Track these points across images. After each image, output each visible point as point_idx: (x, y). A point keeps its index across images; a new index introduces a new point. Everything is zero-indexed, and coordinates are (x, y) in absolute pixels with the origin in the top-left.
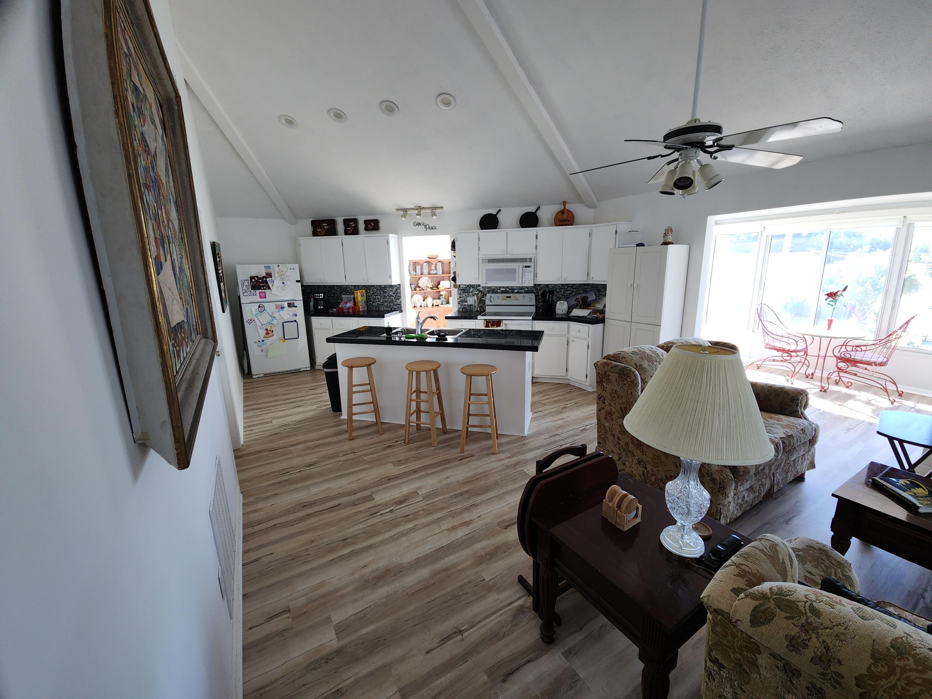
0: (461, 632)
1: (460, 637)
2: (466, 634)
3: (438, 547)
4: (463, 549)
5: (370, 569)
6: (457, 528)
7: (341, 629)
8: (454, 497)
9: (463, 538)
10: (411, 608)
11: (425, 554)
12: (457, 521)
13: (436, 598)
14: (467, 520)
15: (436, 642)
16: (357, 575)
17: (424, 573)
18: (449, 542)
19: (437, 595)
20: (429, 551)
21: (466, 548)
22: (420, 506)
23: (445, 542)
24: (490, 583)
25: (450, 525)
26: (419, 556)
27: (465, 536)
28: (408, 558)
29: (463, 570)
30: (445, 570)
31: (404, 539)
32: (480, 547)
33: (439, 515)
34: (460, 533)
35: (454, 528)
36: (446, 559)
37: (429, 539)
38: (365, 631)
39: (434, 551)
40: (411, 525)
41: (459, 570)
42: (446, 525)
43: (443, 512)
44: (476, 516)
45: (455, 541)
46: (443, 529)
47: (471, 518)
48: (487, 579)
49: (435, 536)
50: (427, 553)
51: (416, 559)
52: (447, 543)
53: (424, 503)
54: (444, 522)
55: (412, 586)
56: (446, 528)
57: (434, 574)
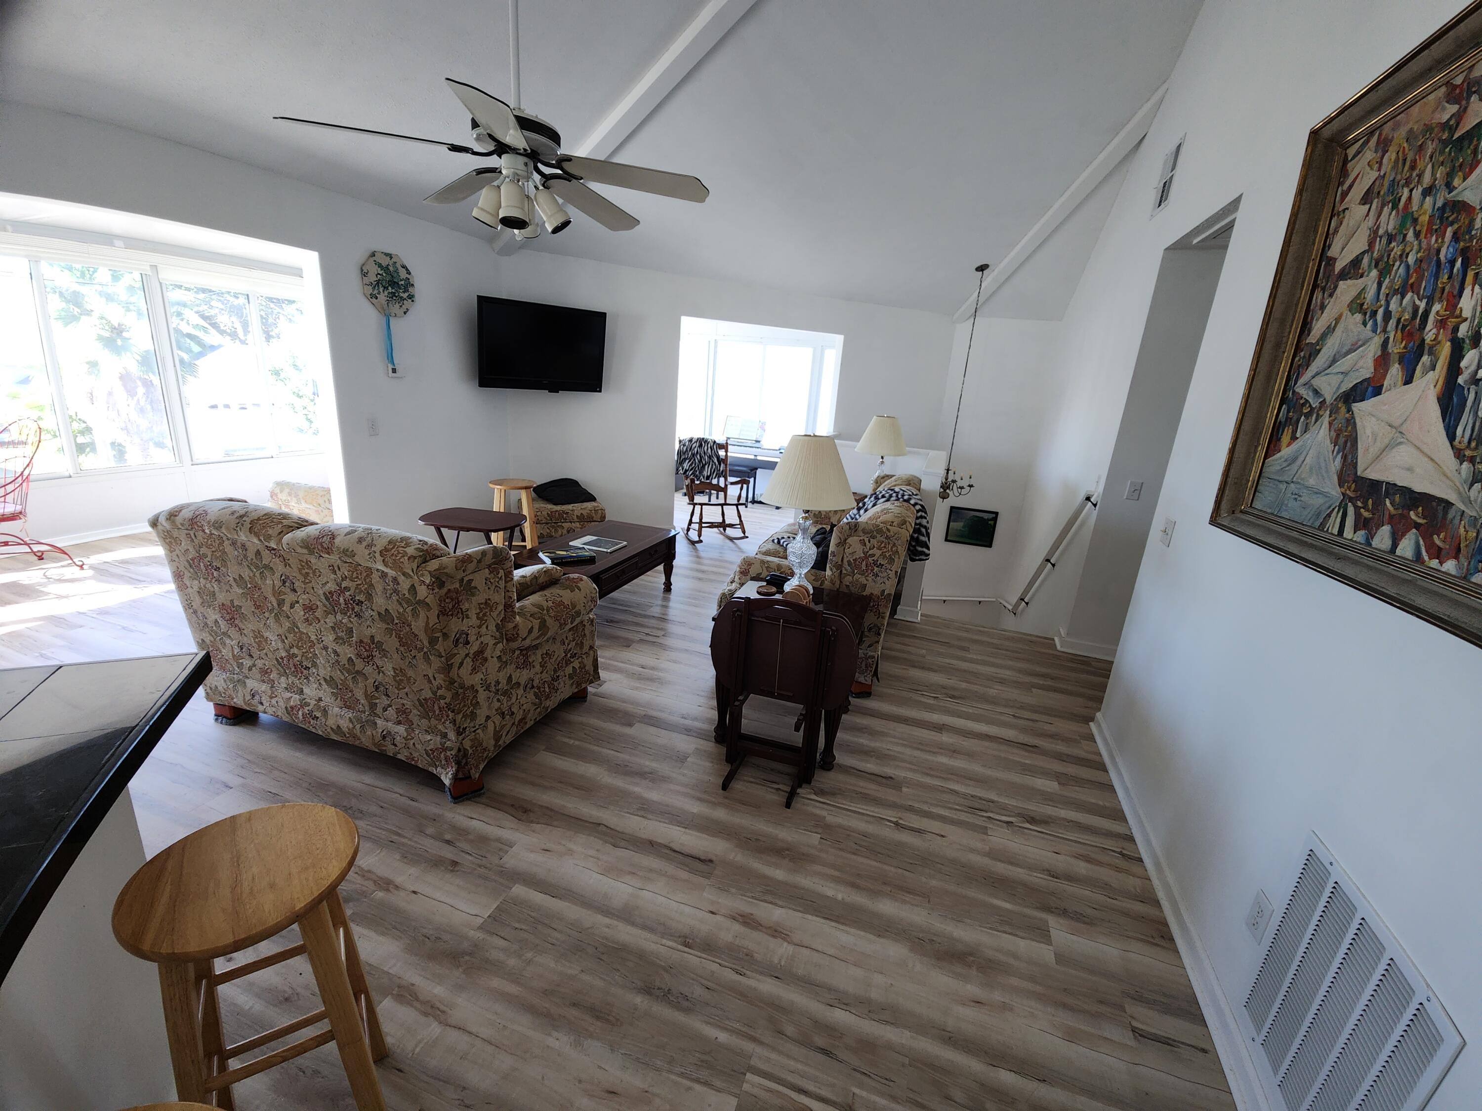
0: (897, 824)
1: (901, 822)
2: (894, 820)
3: (833, 924)
4: (803, 889)
5: (969, 987)
6: (770, 928)
7: (1042, 934)
8: (686, 1004)
9: (784, 904)
10: (934, 883)
11: (862, 933)
12: (754, 941)
13: (896, 867)
14: (737, 927)
15: (929, 836)
16: (997, 996)
17: (887, 907)
18: (810, 917)
19: (892, 869)
20: (852, 930)
21: (795, 887)
22: (774, 1056)
23: (816, 923)
24: (820, 830)
25: (772, 943)
26: (872, 937)
27: (775, 904)
28: (895, 950)
29: (833, 866)
30: (854, 886)
31: (874, 995)
32: (778, 871)
33: (767, 986)
34: (777, 914)
35: (776, 932)
36: (840, 897)
37: (832, 951)
38: (1008, 906)
39: (843, 924)
40: (840, 1016)
41: (839, 870)
42: (781, 951)
43: (752, 983)
44: (718, 918)
45: (799, 911)
46: (791, 949)
47: (727, 923)
48: (819, 836)
49: (820, 948)
50: (859, 932)
51: (884, 937)
52: (815, 918)
53: (759, 1055)
54: (776, 961)
55: (917, 906)
56: (785, 944)
57: (874, 893)
